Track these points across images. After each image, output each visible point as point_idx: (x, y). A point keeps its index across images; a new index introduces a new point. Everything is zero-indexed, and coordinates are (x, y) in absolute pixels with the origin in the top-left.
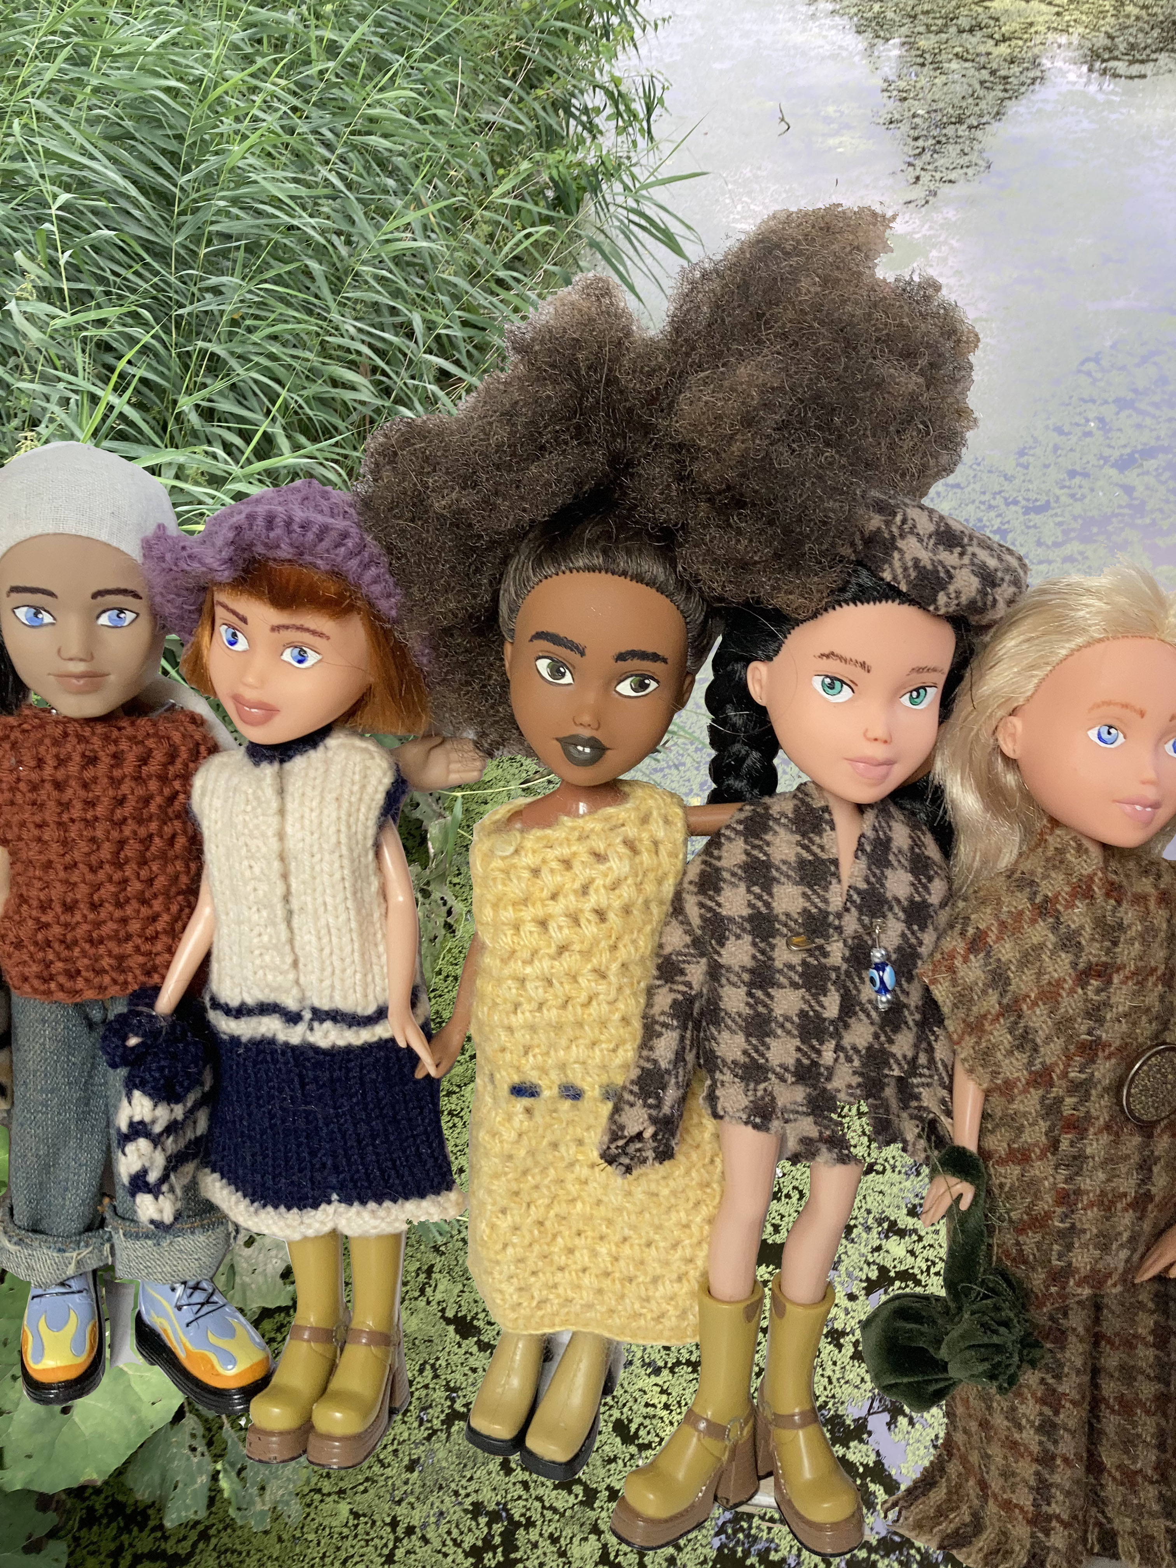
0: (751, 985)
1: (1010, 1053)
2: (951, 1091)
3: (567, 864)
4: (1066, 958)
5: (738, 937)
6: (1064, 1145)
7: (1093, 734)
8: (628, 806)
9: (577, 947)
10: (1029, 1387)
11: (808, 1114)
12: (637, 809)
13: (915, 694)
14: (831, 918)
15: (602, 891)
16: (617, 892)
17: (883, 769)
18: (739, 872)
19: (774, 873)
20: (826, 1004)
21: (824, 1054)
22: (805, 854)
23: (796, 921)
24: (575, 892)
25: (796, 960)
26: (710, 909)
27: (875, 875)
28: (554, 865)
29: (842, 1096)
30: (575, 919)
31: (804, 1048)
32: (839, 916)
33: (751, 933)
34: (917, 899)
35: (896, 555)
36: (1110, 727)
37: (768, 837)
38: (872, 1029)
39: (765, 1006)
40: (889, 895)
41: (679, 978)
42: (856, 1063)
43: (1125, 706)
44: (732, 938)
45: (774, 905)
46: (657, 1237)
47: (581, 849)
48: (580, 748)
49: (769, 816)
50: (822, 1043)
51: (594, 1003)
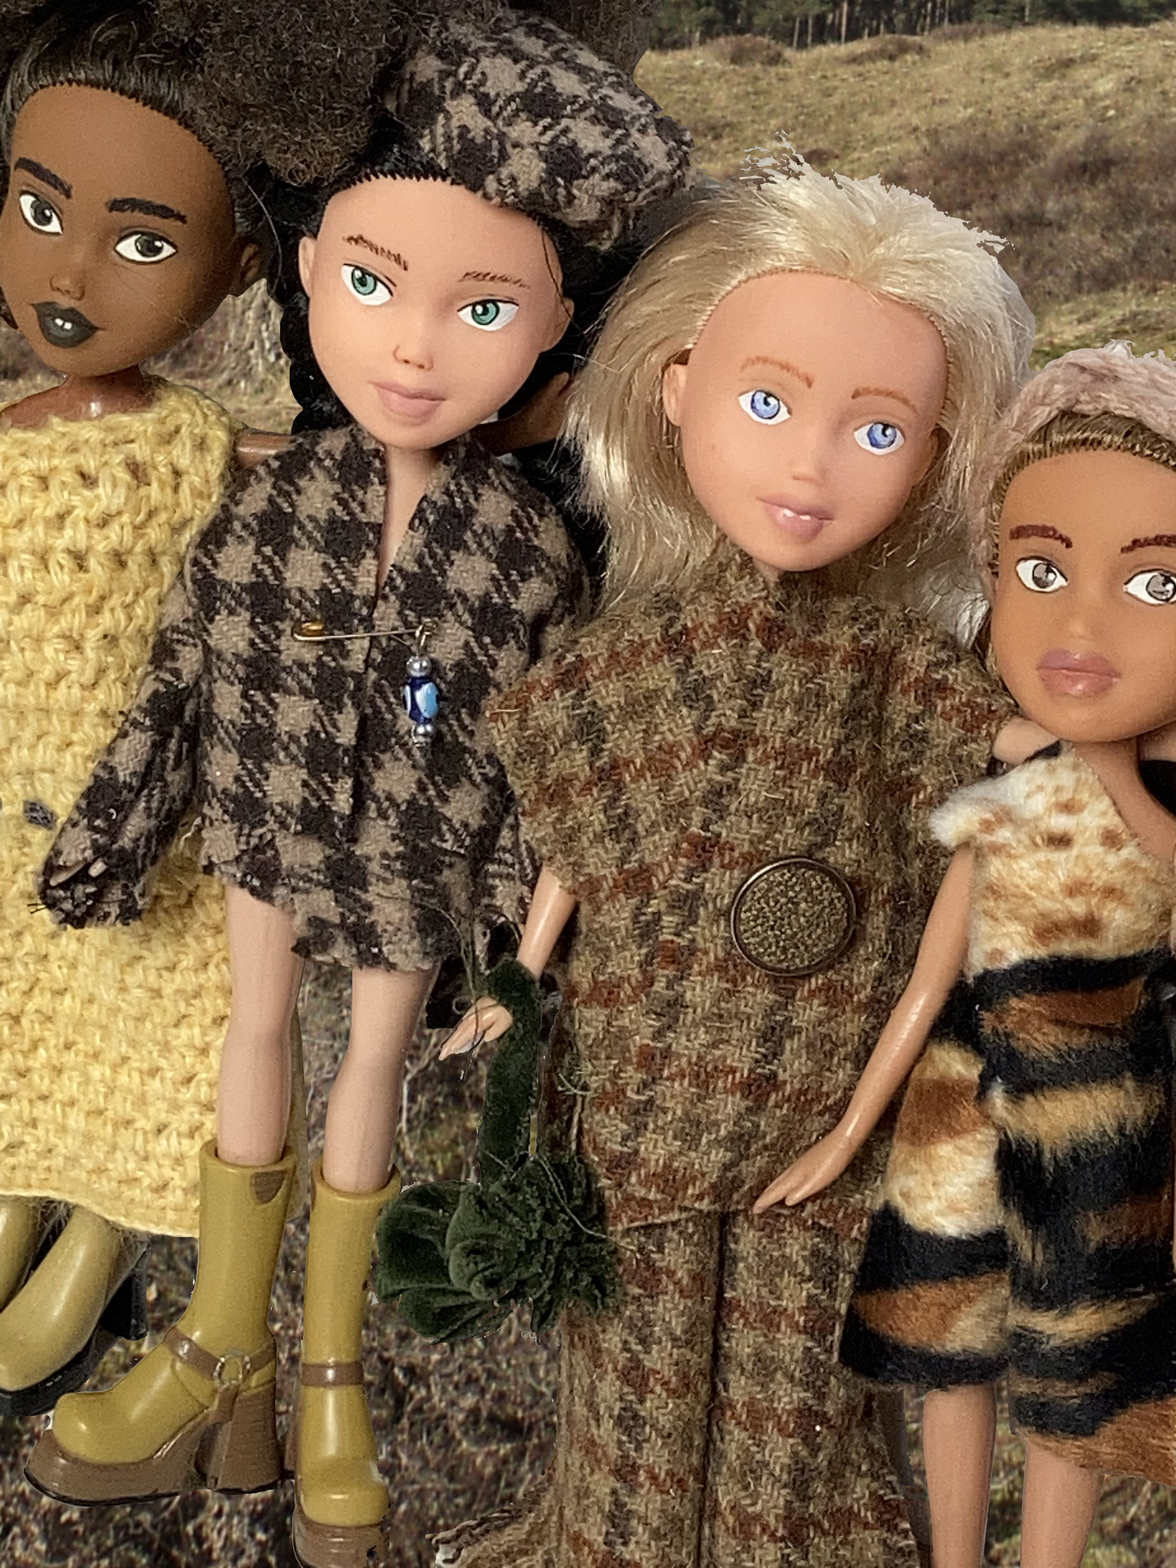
0: (247, 683)
1: (599, 838)
2: (532, 888)
3: (44, 481)
4: (688, 717)
5: (232, 612)
6: (659, 986)
7: (745, 401)
8: (149, 416)
9: (41, 599)
10: (609, 1352)
11: (326, 887)
12: (162, 421)
13: (479, 309)
14: (357, 604)
15: (82, 525)
16: (105, 531)
17: (422, 404)
18: (254, 524)
19: (296, 532)
20: (340, 724)
21: (338, 796)
22: (340, 512)
23: (312, 601)
24: (47, 522)
25: (309, 656)
26: (204, 569)
27: (433, 556)
28: (26, 480)
29: (374, 867)
30: (43, 558)
31: (313, 783)
32: (372, 603)
33: (251, 608)
34: (496, 600)
35: (441, 119)
36: (769, 395)
37: (302, 483)
38: (417, 774)
39: (265, 715)
40: (451, 587)
41: (168, 664)
42: (393, 821)
43: (786, 367)
44: (224, 613)
45: (288, 575)
46: (163, 1063)
47: (63, 462)
48: (59, 322)
49: (312, 455)
50: (335, 780)
51: (63, 684)
